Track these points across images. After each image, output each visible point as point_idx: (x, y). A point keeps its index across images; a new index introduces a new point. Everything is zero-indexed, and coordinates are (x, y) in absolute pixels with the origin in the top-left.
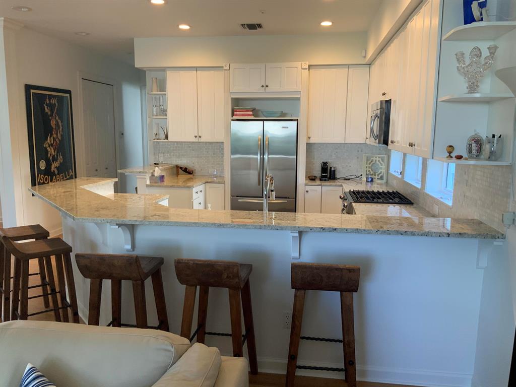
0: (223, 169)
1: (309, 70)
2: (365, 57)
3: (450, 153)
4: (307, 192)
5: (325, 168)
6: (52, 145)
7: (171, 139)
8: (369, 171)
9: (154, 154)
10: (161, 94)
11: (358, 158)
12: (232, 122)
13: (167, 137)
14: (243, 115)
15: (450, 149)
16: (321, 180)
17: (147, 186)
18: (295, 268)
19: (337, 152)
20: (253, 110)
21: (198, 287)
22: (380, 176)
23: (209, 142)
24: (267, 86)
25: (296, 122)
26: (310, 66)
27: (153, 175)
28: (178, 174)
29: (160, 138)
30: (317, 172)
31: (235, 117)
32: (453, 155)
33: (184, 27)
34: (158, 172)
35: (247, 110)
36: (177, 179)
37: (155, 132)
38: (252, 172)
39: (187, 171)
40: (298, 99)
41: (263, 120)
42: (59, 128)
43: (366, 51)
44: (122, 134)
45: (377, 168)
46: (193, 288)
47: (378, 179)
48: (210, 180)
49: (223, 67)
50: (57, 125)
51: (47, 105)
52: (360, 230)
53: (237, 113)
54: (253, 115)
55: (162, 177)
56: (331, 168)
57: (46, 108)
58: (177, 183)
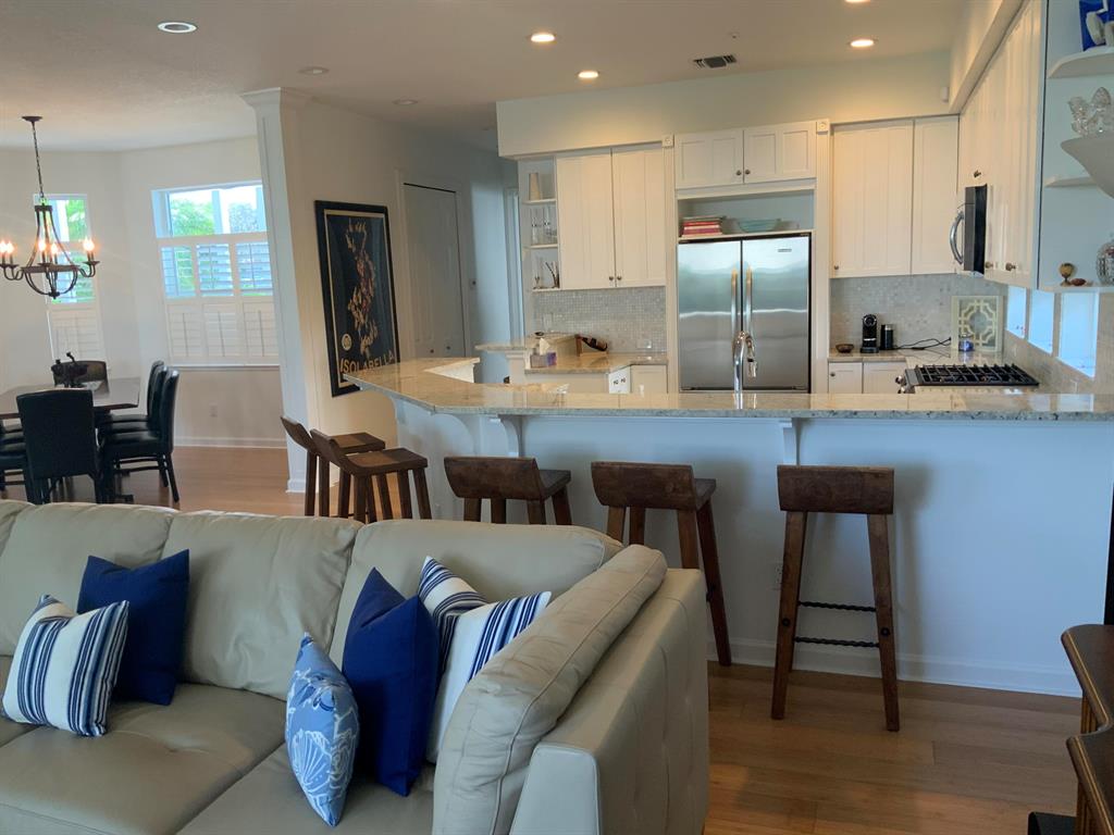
0: (665, 338)
1: (832, 134)
2: (947, 101)
3: (1066, 276)
4: (833, 375)
5: (870, 326)
6: (360, 306)
7: (564, 285)
8: (966, 330)
9: (535, 317)
10: (547, 203)
11: (941, 304)
12: (680, 246)
13: (557, 283)
14: (701, 231)
15: (1067, 270)
16: (862, 351)
17: (527, 372)
18: (784, 473)
19: (896, 295)
20: (721, 221)
21: (628, 509)
22: (989, 337)
23: (636, 288)
24: (748, 173)
25: (807, 238)
26: (833, 127)
27: (535, 354)
28: (579, 351)
29: (545, 285)
30: (855, 336)
31: (685, 237)
32: (1070, 279)
33: (589, 75)
34: (544, 347)
35: (710, 222)
36: (579, 360)
37: (535, 275)
38: (720, 343)
39: (595, 345)
40: (811, 192)
41: (741, 239)
42: (370, 275)
43: (948, 88)
44: (474, 283)
45: (982, 324)
46: (621, 510)
47: (984, 345)
48: (639, 359)
49: (660, 142)
50: (367, 270)
51: (350, 234)
52: (898, 412)
53: (691, 228)
54: (721, 230)
55: (552, 357)
56: (883, 327)
57: (349, 242)
58: (579, 365)
